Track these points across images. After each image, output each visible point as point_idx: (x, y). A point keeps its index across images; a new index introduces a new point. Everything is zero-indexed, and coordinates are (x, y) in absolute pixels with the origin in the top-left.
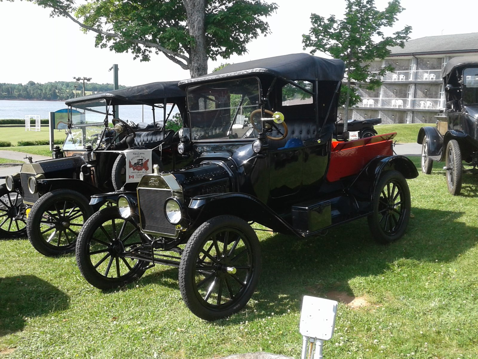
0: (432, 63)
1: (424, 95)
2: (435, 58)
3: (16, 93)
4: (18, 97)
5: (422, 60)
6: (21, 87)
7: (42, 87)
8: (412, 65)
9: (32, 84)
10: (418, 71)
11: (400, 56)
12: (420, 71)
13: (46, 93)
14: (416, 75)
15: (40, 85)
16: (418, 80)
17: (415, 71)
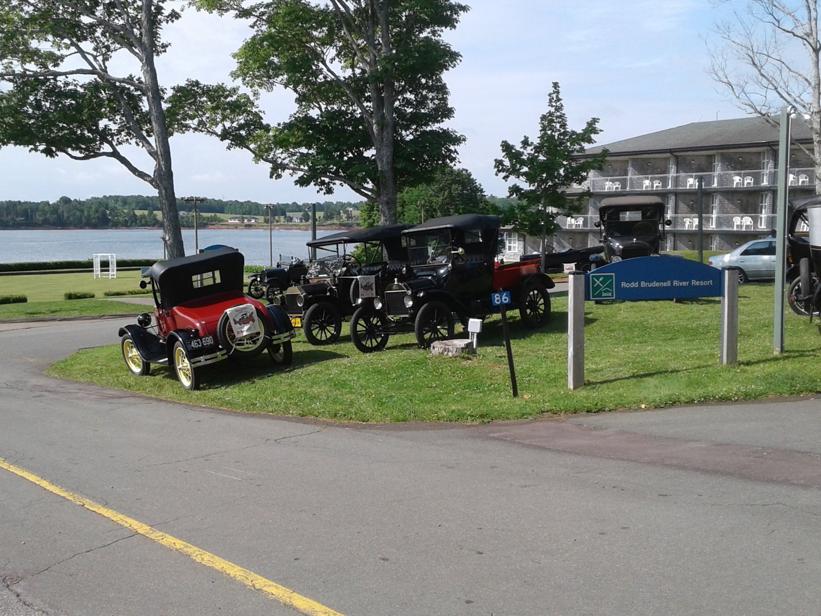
0: (698, 163)
1: (689, 209)
2: (703, 156)
3: (39, 218)
4: (43, 223)
5: (685, 158)
6: (48, 208)
7: (83, 205)
8: (670, 166)
9: (65, 201)
10: (678, 174)
11: (652, 153)
12: (682, 174)
13: (89, 215)
14: (676, 180)
15: (80, 203)
16: (680, 188)
17: (675, 175)
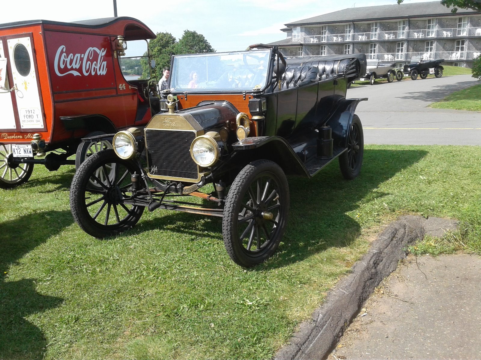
0: (363, 27)
2: (366, 24)
5: (357, 25)
8: (351, 29)
10: (354, 33)
12: (356, 34)
14: (353, 36)
16: (355, 41)
